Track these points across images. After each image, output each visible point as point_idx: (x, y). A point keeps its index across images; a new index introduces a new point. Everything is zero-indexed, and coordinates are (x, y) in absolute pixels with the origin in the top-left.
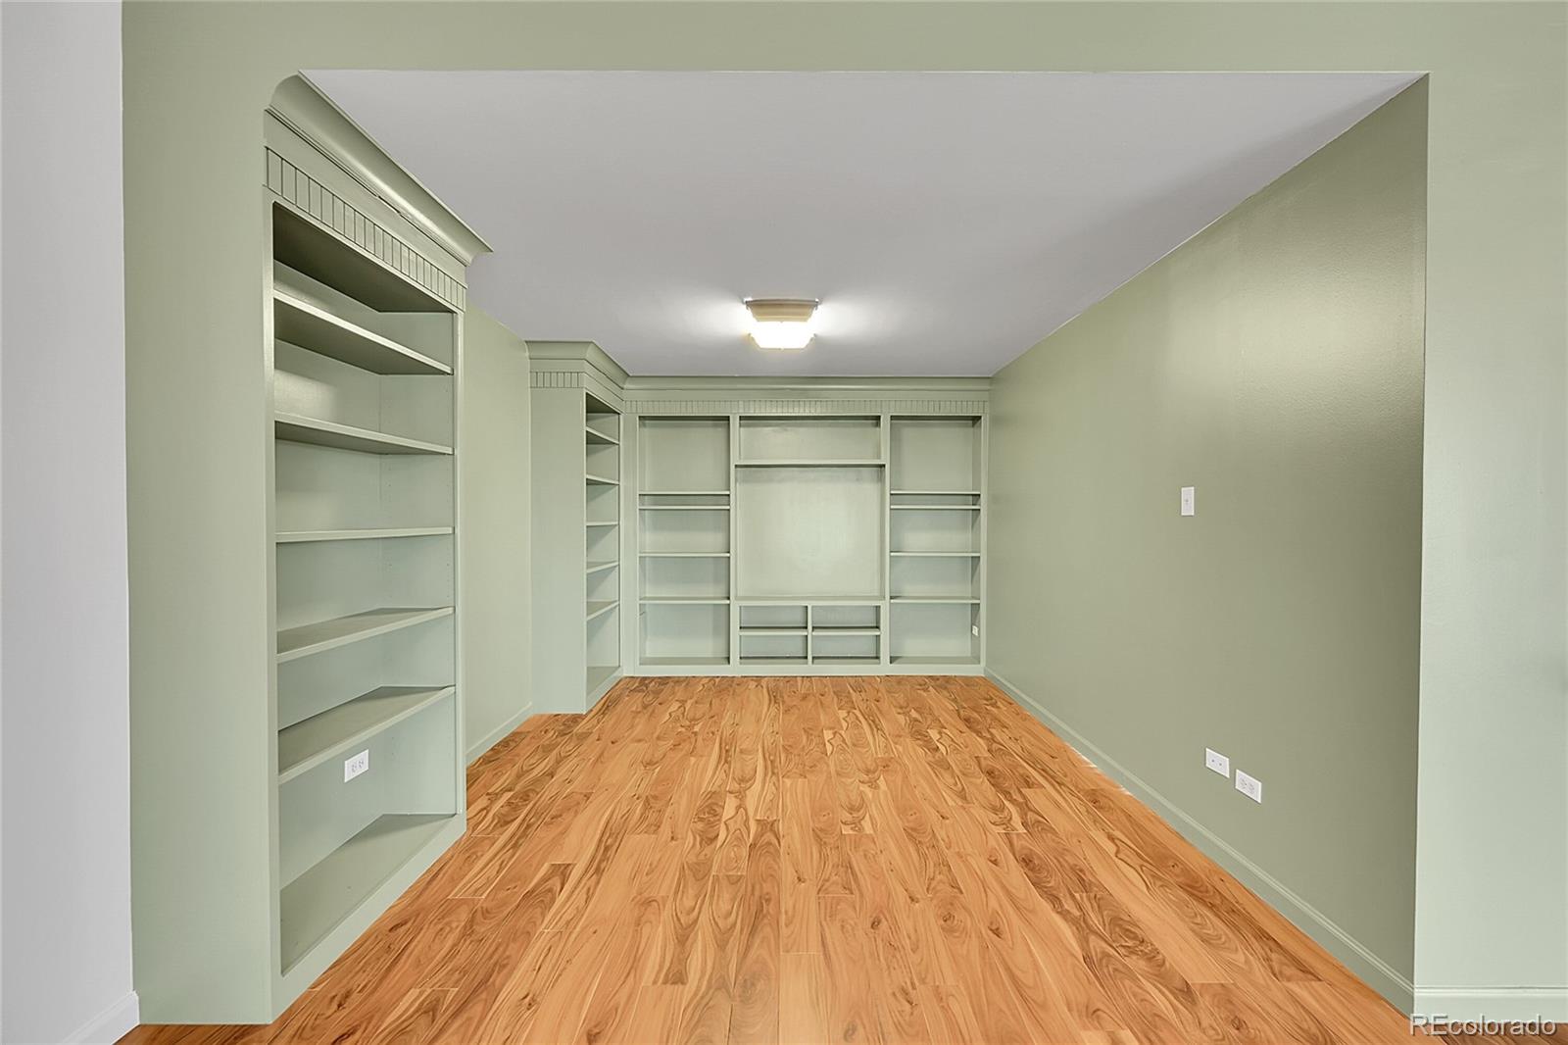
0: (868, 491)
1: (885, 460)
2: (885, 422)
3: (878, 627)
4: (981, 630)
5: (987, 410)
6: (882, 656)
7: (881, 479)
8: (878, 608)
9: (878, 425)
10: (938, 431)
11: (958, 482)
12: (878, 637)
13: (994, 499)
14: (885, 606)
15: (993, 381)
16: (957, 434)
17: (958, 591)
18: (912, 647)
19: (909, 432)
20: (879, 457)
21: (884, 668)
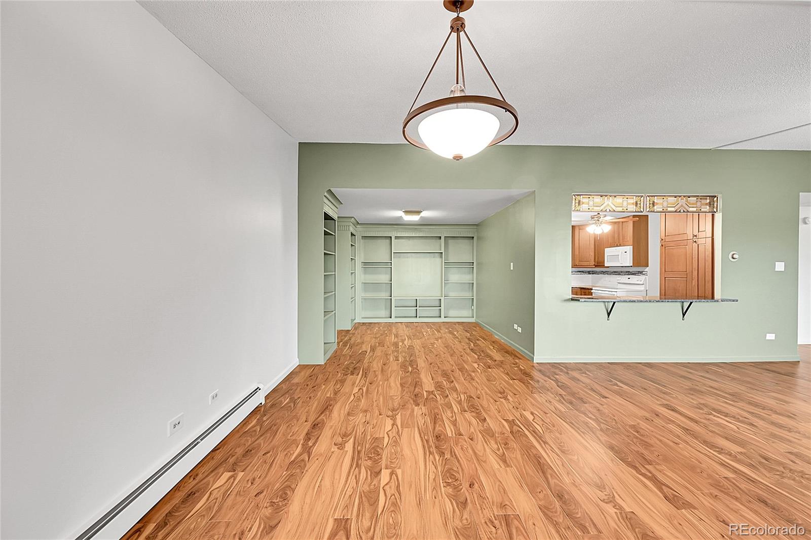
0: (438, 260)
1: (442, 251)
2: (443, 238)
3: (440, 307)
4: (474, 307)
5: (476, 235)
6: (442, 316)
7: (441, 257)
8: (440, 299)
9: (440, 239)
10: (460, 241)
11: (467, 258)
12: (440, 309)
13: (478, 264)
14: (443, 299)
15: (477, 226)
16: (466, 241)
17: (468, 295)
18: (452, 313)
19: (450, 241)
20: (441, 250)
21: (443, 320)
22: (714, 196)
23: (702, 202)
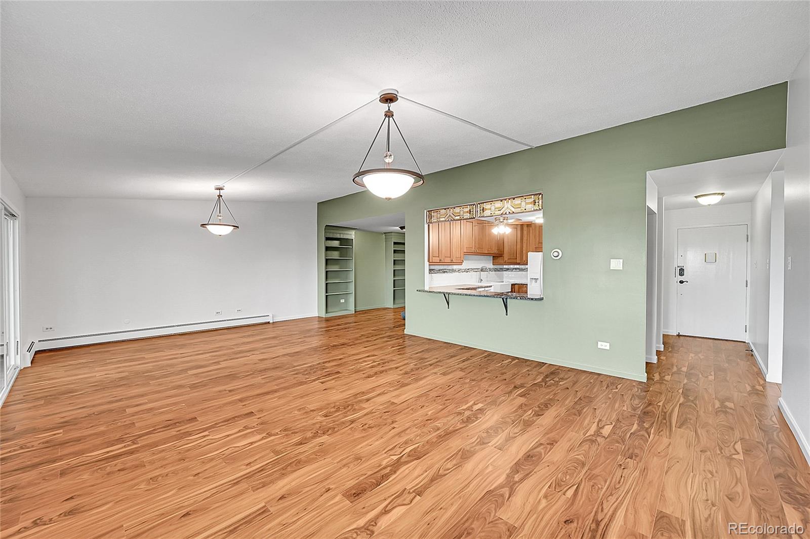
22: (538, 194)
23: (527, 201)
